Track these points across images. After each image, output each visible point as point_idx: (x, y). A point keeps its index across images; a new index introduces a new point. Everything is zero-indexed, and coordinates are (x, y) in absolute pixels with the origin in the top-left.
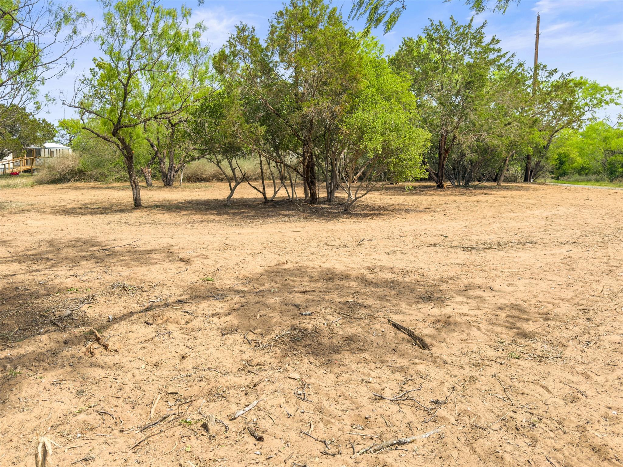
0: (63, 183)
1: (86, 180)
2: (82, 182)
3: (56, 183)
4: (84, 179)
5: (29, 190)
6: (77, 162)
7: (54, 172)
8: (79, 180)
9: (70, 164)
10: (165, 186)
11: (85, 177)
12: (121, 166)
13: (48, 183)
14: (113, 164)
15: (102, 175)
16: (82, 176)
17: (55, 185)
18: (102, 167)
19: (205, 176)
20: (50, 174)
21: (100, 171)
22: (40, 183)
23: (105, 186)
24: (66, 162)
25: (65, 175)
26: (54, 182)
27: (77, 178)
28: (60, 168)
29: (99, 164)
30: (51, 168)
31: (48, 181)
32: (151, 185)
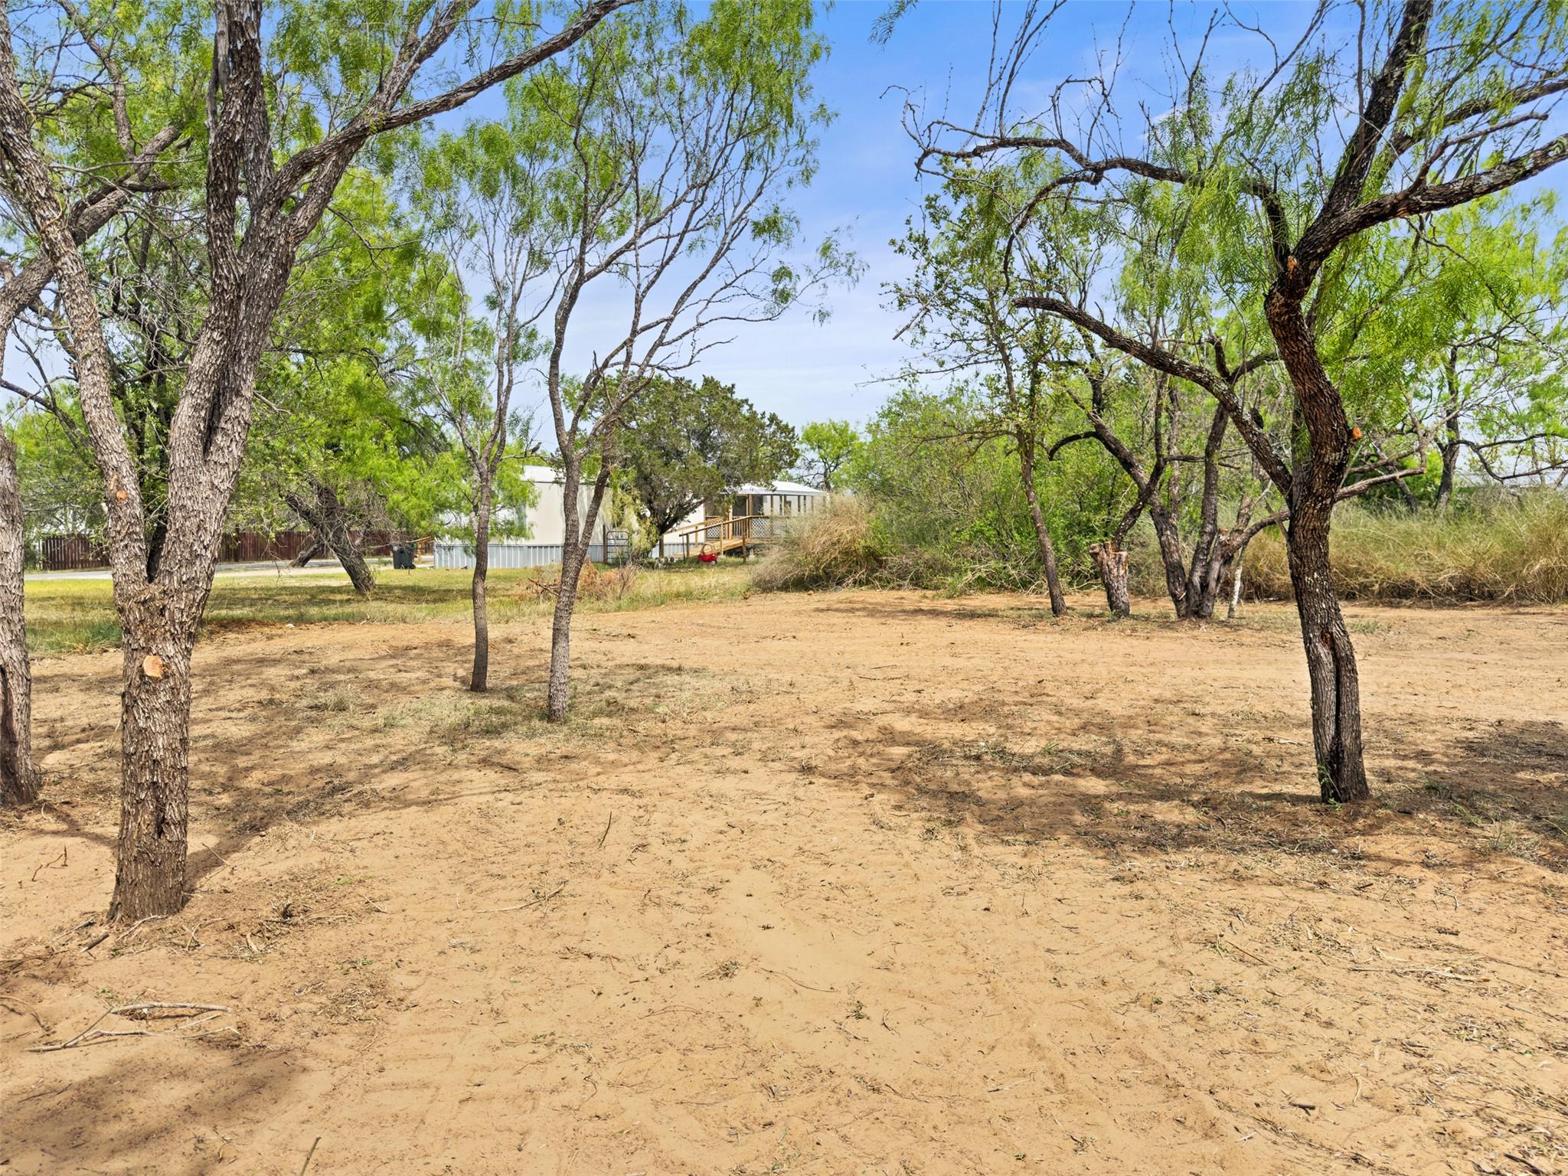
0: (825, 589)
1: (885, 583)
2: (874, 588)
3: (807, 589)
4: (880, 579)
5: (738, 610)
6: (863, 526)
7: (800, 556)
8: (868, 582)
9: (844, 530)
10: (1182, 617)
11: (885, 574)
12: (988, 539)
13: (785, 587)
14: (965, 535)
15: (930, 566)
16: (874, 571)
17: (805, 595)
18: (930, 544)
20: (790, 561)
21: (927, 556)
22: (765, 586)
23: (951, 605)
24: (833, 526)
25: (829, 566)
26: (800, 584)
27: (861, 574)
28: (817, 544)
29: (920, 536)
30: (792, 543)
31: (786, 582)
32: (1126, 613)
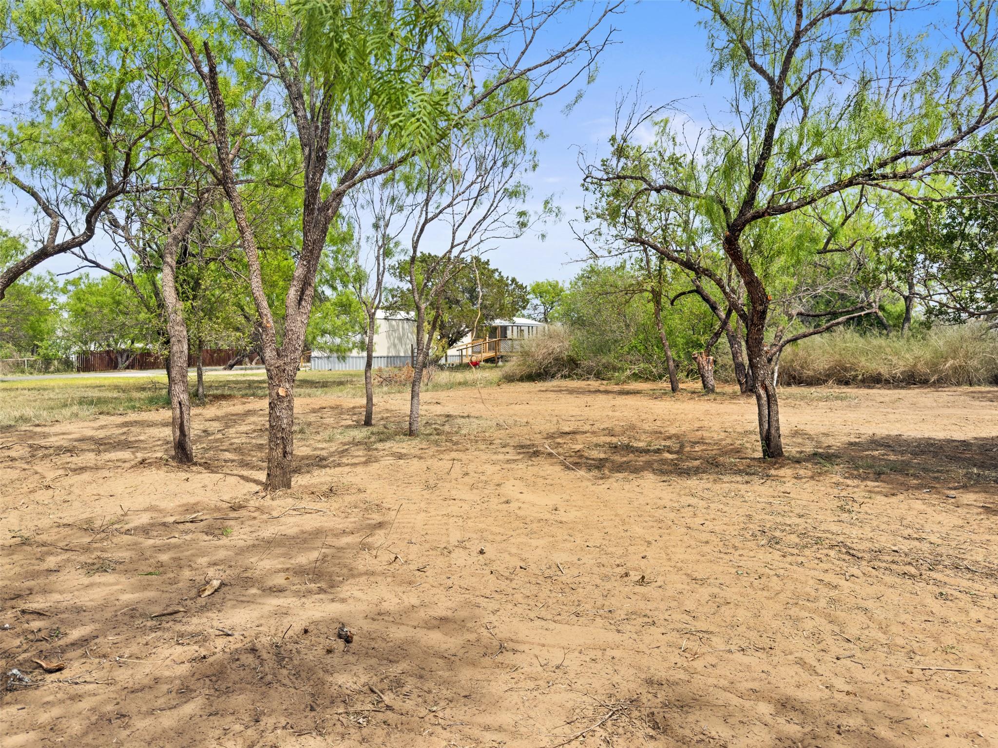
0: (544, 380)
1: (580, 377)
2: (573, 379)
3: (534, 381)
4: (577, 375)
5: (495, 391)
6: (567, 344)
7: (530, 361)
8: (569, 376)
9: (556, 346)
10: (743, 392)
11: (580, 371)
12: (639, 351)
13: (522, 379)
14: (626, 349)
15: (606, 367)
16: (573, 369)
17: (533, 384)
18: (605, 354)
19: (811, 373)
20: (524, 364)
21: (604, 361)
22: (510, 379)
23: (617, 388)
24: (549, 343)
25: (547, 367)
26: (530, 378)
27: (565, 372)
28: (540, 354)
29: (601, 349)
30: (526, 354)
31: (521, 377)
32: (713, 391)
